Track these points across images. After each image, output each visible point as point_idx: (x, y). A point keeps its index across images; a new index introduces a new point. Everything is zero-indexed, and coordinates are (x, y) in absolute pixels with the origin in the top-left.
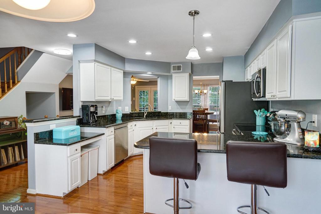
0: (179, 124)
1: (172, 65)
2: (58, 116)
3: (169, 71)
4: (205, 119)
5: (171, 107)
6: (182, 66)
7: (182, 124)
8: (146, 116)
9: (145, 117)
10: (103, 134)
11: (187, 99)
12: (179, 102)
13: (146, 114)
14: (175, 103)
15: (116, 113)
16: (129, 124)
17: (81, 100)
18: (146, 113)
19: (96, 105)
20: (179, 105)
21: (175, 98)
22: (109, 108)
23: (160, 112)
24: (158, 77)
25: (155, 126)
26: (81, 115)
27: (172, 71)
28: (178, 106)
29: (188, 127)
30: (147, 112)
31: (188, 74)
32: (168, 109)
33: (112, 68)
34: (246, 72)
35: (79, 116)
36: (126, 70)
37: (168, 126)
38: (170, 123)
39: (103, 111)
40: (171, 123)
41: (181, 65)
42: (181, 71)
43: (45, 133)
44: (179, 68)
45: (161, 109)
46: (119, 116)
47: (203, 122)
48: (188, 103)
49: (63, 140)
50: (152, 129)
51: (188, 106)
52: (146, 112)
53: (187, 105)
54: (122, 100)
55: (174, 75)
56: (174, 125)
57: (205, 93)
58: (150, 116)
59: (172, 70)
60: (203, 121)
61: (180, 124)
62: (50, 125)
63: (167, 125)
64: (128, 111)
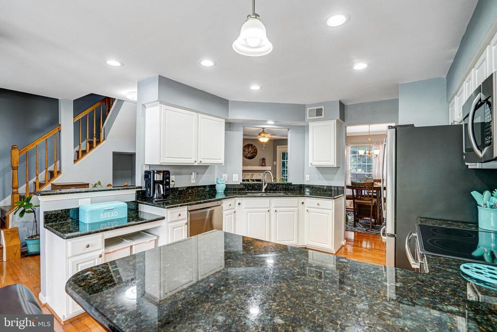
0: (316, 206)
1: (308, 109)
2: (109, 185)
3: (303, 118)
4: (375, 197)
5: (309, 176)
6: (323, 109)
7: (320, 206)
8: (265, 190)
9: (263, 191)
10: (163, 218)
11: (333, 164)
12: (322, 169)
13: (265, 187)
14: (316, 170)
15: (216, 183)
16: (224, 202)
17: (146, 164)
18: (266, 185)
19: (168, 171)
20: (322, 174)
22: (204, 175)
23: (290, 184)
24: (288, 130)
25: (274, 207)
26: (144, 185)
27: (308, 118)
29: (331, 211)
30: (268, 184)
31: (335, 121)
32: (304, 179)
33: (199, 114)
34: (450, 109)
35: (141, 187)
36: (229, 118)
37: (297, 209)
38: (301, 202)
39: (192, 180)
40: (303, 203)
41: (323, 107)
42: (323, 116)
43: (65, 212)
44: (319, 112)
45: (293, 179)
46: (220, 188)
47: (370, 202)
48: (338, 170)
49: (88, 225)
50: (269, 211)
51: (336, 176)
53: (335, 174)
54: (223, 165)
55: (311, 125)
56: (308, 207)
57: (377, 155)
58: (273, 190)
59: (308, 115)
60: (371, 200)
61: (318, 206)
62: (80, 200)
63: (296, 207)
64: (237, 180)
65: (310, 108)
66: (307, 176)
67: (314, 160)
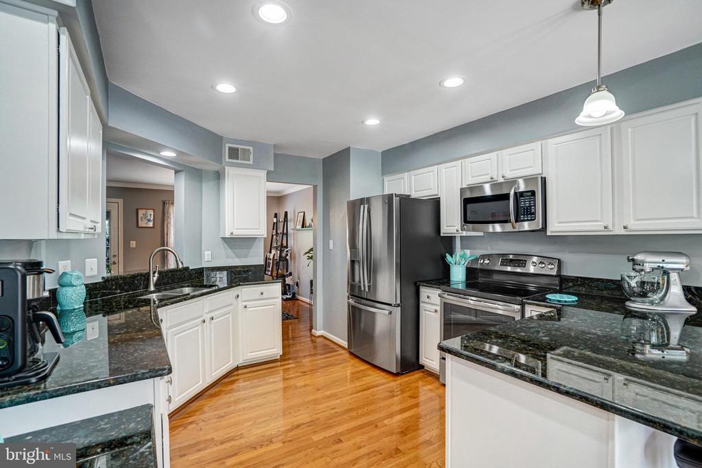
0: (258, 296)
1: (227, 145)
3: (218, 158)
5: (210, 252)
6: (252, 151)
7: (265, 296)
8: (155, 285)
9: (152, 288)
11: (258, 234)
12: (233, 242)
13: (155, 279)
14: (222, 242)
18: (156, 275)
20: (231, 249)
21: (234, 229)
23: (187, 270)
24: (178, 172)
27: (226, 160)
28: (230, 251)
29: (278, 300)
30: (160, 273)
32: (201, 259)
38: (235, 296)
40: (238, 296)
41: (251, 148)
44: (245, 154)
48: (254, 242)
50: (204, 322)
51: (252, 250)
52: (154, 273)
53: (251, 247)
55: (229, 172)
56: (245, 301)
61: (261, 297)
64: (96, 273)
65: (231, 145)
66: (206, 253)
67: (235, 227)
